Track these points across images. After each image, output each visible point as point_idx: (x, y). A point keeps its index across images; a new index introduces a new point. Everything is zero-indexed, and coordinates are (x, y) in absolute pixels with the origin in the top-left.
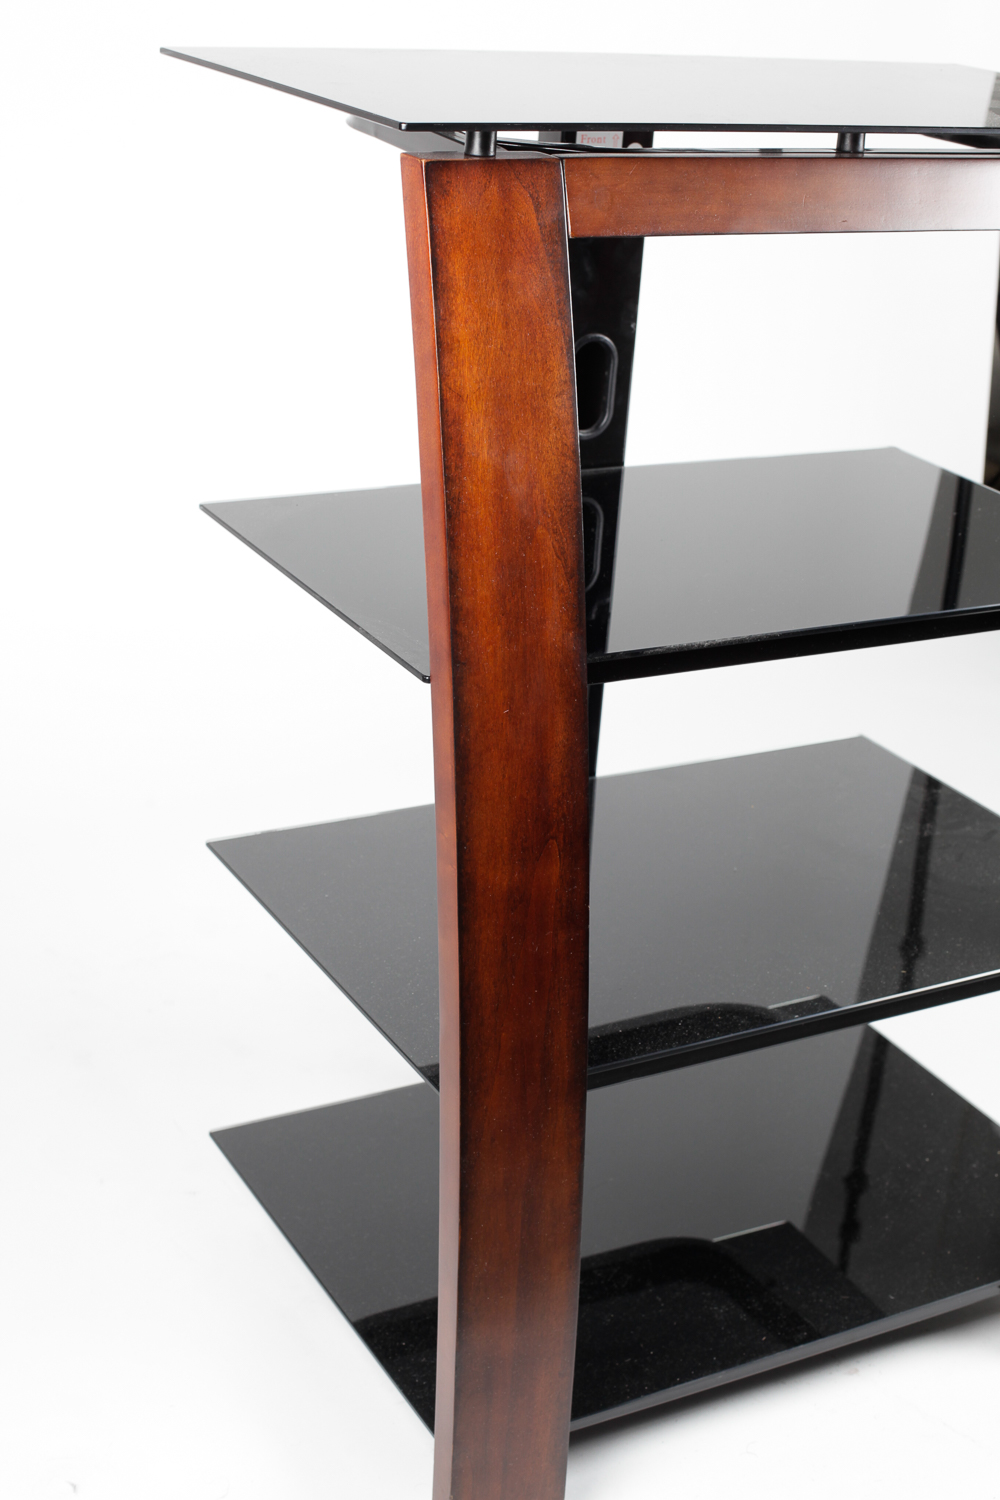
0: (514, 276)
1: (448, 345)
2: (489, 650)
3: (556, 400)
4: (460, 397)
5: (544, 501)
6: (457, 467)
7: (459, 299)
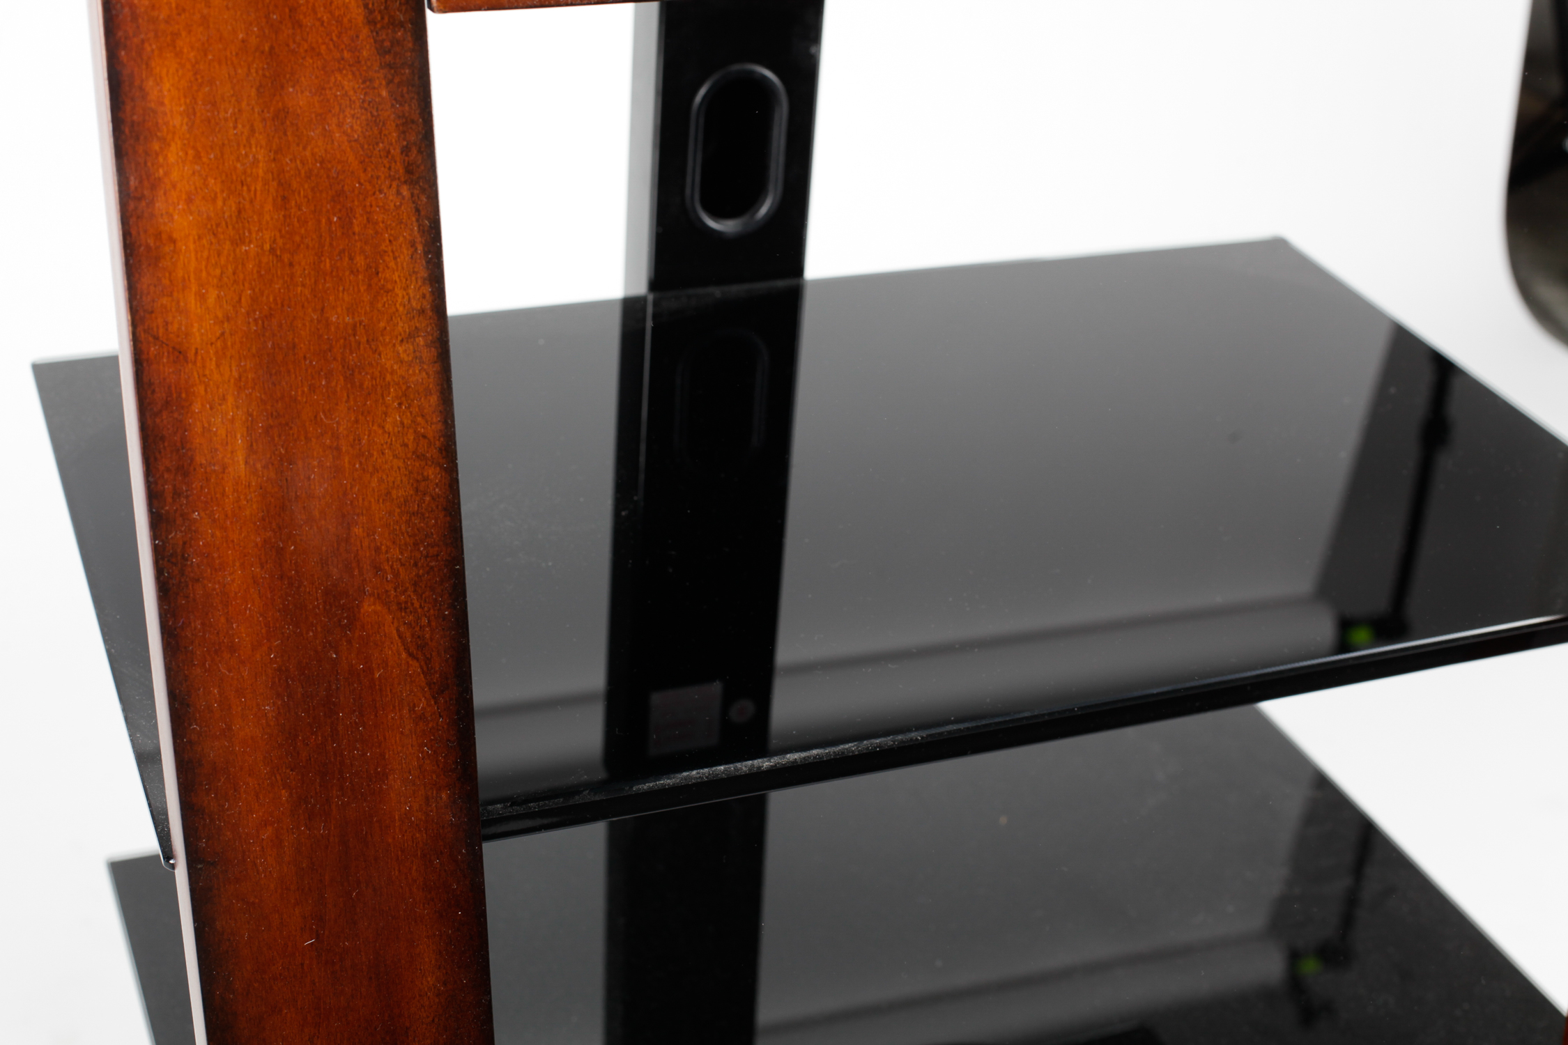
0: (300, 98)
1: (148, 248)
2: (267, 834)
3: (400, 349)
4: (180, 354)
5: (378, 549)
6: (177, 494)
7: (173, 153)
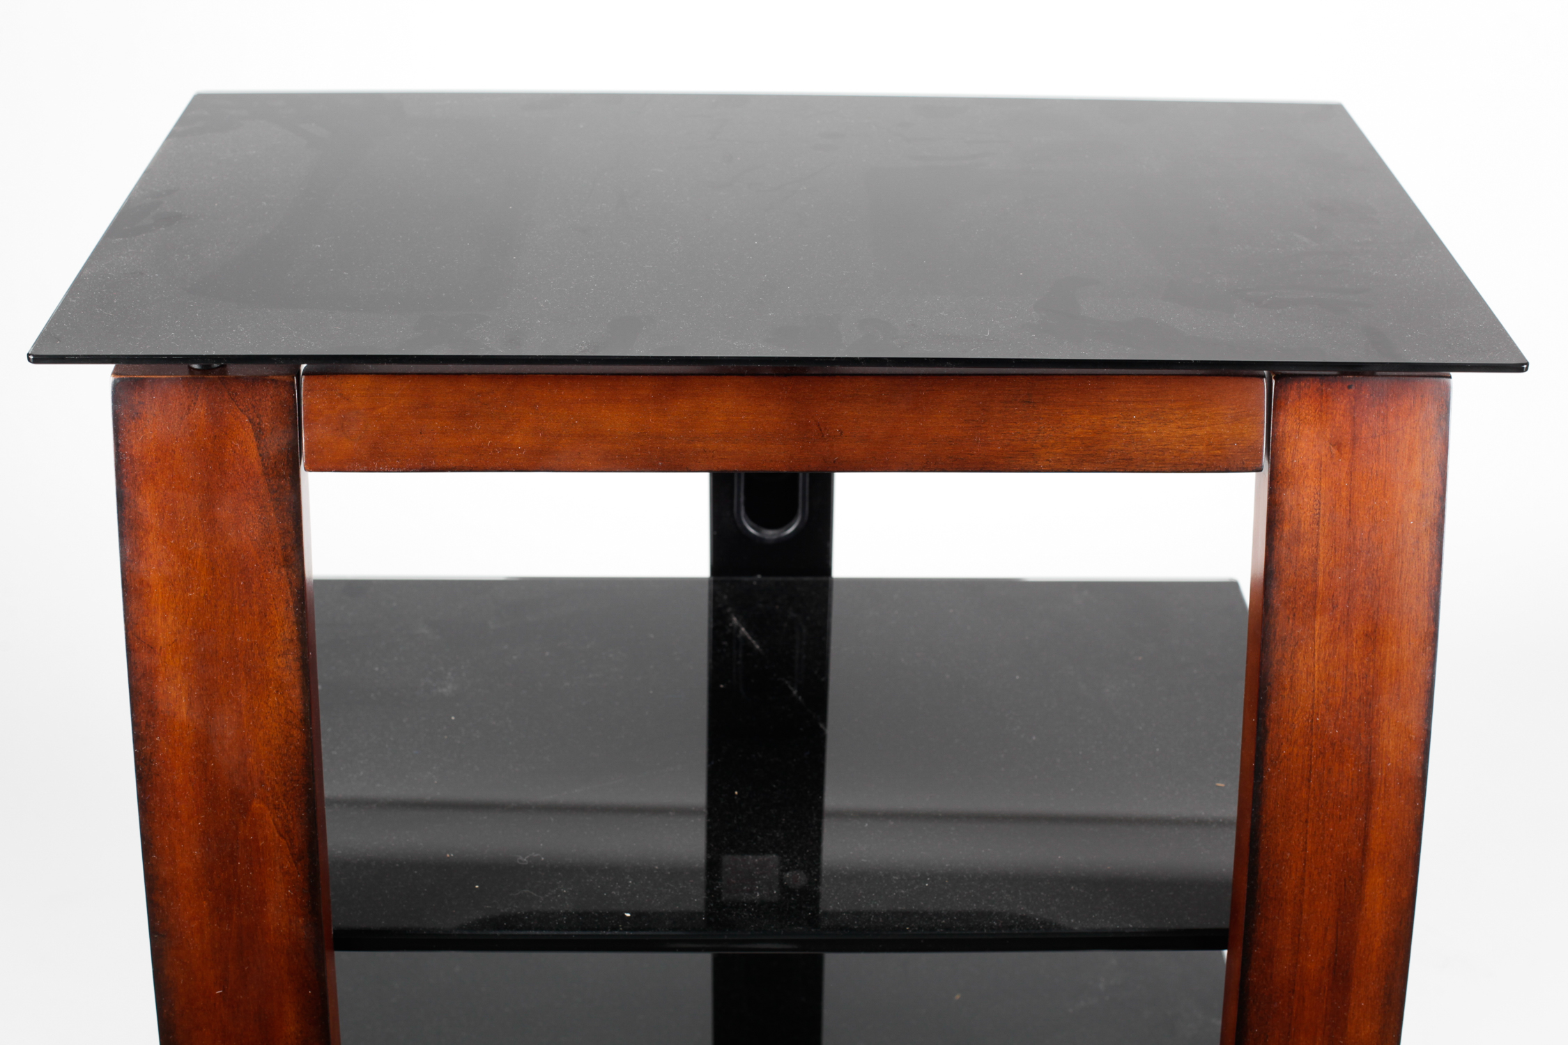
0: (224, 513)
1: (136, 589)
2: (195, 924)
3: (278, 660)
4: (151, 648)
5: (262, 772)
6: (148, 725)
7: (151, 538)
